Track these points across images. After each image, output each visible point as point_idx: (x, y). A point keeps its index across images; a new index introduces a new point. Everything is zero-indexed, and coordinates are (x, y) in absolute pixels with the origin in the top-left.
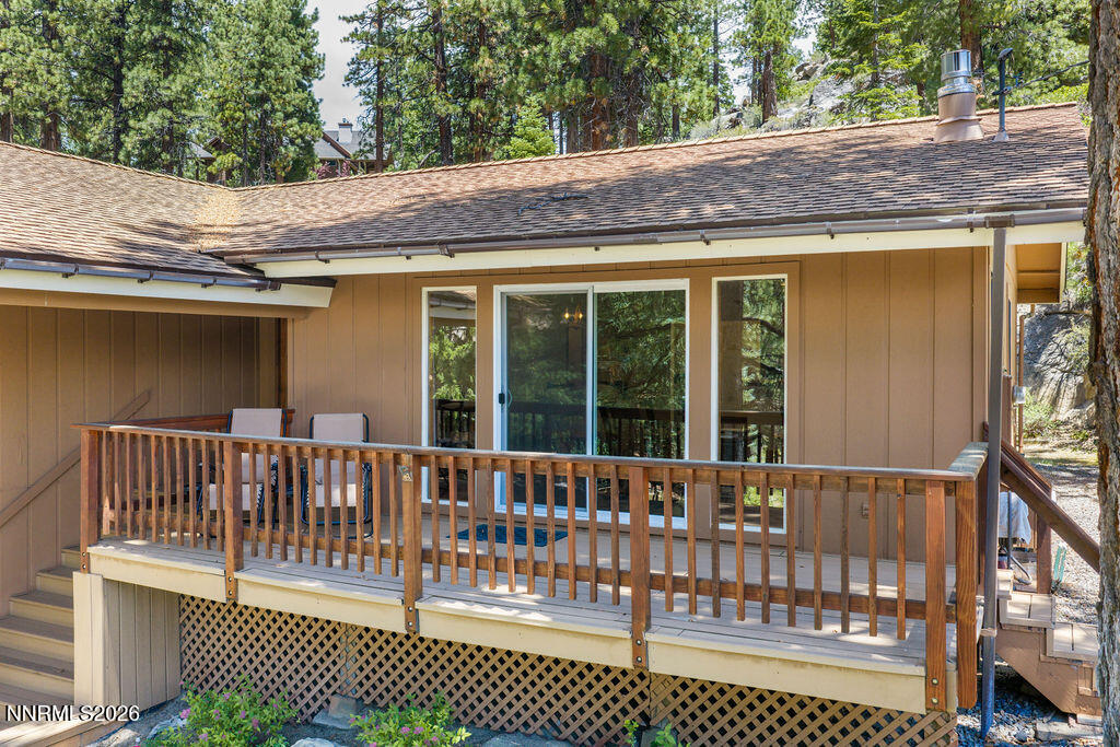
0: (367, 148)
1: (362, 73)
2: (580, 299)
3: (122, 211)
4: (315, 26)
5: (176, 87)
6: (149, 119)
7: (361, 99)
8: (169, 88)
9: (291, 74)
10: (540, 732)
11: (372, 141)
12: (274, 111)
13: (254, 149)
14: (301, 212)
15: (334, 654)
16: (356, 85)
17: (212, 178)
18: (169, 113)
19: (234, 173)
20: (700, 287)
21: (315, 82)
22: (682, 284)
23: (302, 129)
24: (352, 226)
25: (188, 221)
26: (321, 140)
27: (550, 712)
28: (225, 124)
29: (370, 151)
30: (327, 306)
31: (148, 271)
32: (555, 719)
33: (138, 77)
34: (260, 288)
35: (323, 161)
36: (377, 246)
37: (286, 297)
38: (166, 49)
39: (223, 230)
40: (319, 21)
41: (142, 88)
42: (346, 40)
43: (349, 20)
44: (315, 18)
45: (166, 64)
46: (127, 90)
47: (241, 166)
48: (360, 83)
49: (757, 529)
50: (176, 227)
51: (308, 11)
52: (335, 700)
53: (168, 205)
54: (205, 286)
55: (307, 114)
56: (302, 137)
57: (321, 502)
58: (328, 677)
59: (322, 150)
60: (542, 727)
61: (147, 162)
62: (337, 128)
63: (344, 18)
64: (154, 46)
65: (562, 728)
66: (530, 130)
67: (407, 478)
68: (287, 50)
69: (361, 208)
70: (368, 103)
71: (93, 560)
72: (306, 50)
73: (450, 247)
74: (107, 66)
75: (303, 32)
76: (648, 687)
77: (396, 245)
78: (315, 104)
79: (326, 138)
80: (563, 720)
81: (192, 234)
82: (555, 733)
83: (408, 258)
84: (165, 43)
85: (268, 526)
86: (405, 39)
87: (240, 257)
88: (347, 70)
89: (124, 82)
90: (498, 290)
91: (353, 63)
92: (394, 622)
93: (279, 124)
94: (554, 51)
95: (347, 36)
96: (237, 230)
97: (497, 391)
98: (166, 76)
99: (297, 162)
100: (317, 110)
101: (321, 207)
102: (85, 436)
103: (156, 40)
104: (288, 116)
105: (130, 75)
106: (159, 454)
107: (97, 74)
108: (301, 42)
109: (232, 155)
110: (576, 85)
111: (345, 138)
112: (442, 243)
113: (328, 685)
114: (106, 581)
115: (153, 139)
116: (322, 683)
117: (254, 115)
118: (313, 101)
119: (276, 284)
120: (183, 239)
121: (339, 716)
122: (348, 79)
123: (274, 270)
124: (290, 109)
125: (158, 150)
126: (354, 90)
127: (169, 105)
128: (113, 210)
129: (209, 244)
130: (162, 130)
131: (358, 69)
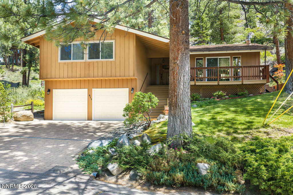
22: (229, 57)
90: (206, 58)
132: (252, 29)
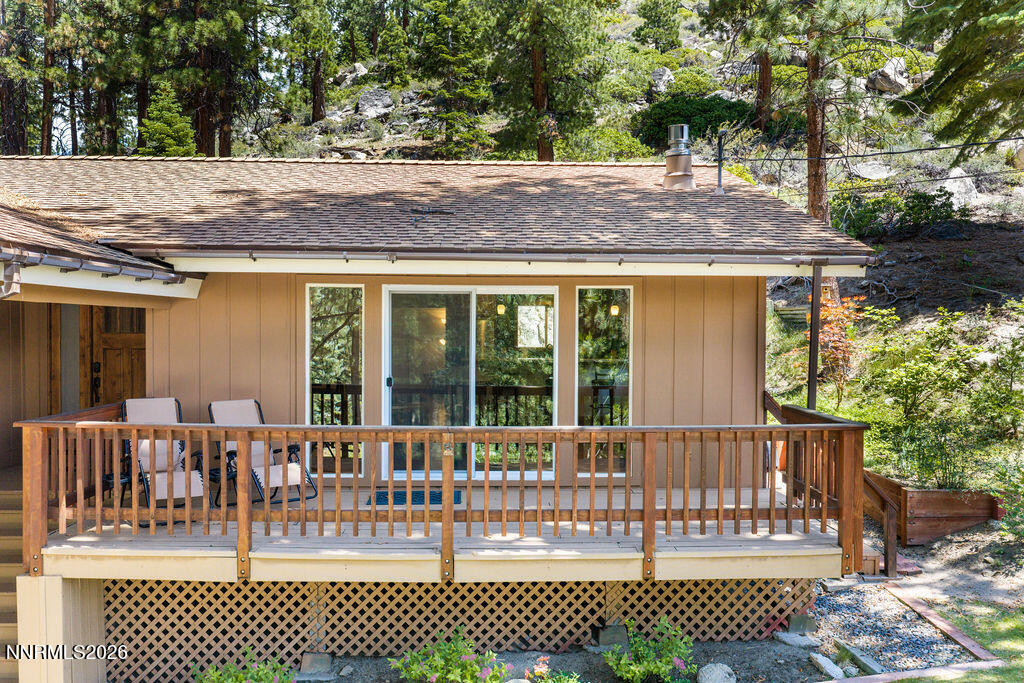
2: (465, 299)
10: (511, 648)
20: (566, 291)
22: (551, 290)
30: (195, 298)
32: (525, 636)
49: (606, 475)
52: (307, 658)
60: (513, 644)
65: (531, 641)
66: (167, 115)
71: (46, 560)
76: (604, 598)
80: (531, 635)
82: (524, 647)
83: (348, 260)
87: (154, 250)
90: (387, 288)
97: (385, 374)
110: (194, 74)
114: (66, 580)
119: (181, 277)
121: (312, 671)
132: (663, 52)
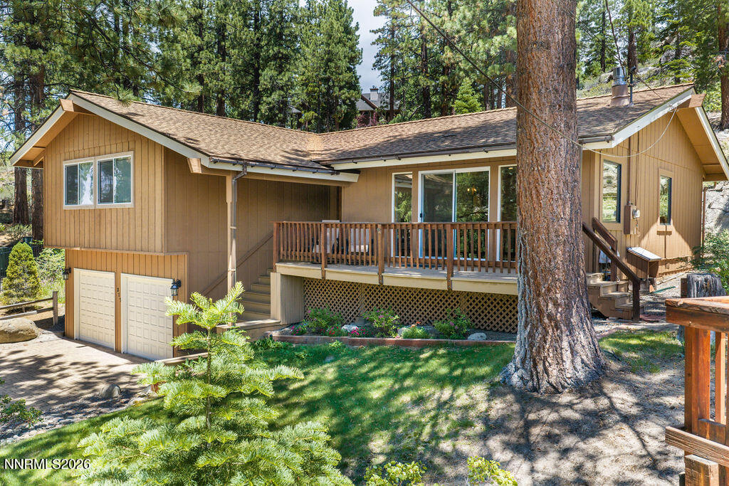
0: (385, 105)
1: (383, 61)
2: (450, 176)
3: (281, 146)
4: (357, 33)
5: (285, 79)
6: (273, 96)
7: (381, 77)
8: (282, 79)
9: (343, 64)
11: (388, 100)
12: (334, 86)
13: (323, 108)
14: (348, 144)
15: (357, 302)
16: (379, 69)
17: (299, 126)
18: (282, 93)
19: (313, 121)
20: (494, 170)
21: (357, 66)
22: (487, 169)
23: (349, 94)
24: (366, 149)
25: (304, 149)
26: (360, 99)
27: (428, 317)
28: (308, 94)
29: (386, 107)
30: (356, 181)
31: (296, 167)
33: (267, 74)
34: (332, 174)
35: (361, 112)
36: (374, 157)
37: (342, 177)
38: (281, 58)
39: (318, 152)
40: (359, 30)
41: (269, 80)
42: (374, 43)
43: (375, 32)
44: (357, 28)
45: (280, 66)
46: (261, 82)
47: (316, 118)
48: (381, 68)
50: (300, 151)
51: (353, 25)
52: (357, 319)
53: (295, 143)
54: (314, 173)
55: (353, 85)
56: (349, 99)
57: (353, 250)
58: (355, 310)
59: (361, 106)
61: (270, 120)
62: (369, 92)
63: (373, 31)
64: (275, 57)
66: (465, 96)
67: (379, 232)
68: (341, 50)
69: (371, 142)
70: (385, 79)
71: (277, 268)
72: (352, 48)
73: (399, 157)
74: (252, 68)
75: (350, 37)
77: (379, 156)
78: (357, 79)
79: (363, 98)
81: (307, 154)
83: (385, 161)
84: (280, 55)
85: (335, 252)
86: (404, 45)
87: (325, 162)
88: (374, 61)
89: (260, 78)
90: (420, 173)
91: (378, 56)
92: (375, 281)
93: (337, 93)
94: (482, 50)
95: (374, 41)
96: (323, 152)
97: (419, 213)
98: (280, 73)
99: (347, 114)
100: (358, 83)
101: (356, 142)
102: (275, 225)
103: (276, 54)
104: (341, 88)
105: (263, 73)
106: (300, 230)
107: (247, 72)
108: (349, 44)
109: (312, 112)
110: (494, 68)
111: (374, 97)
112: (397, 155)
113: (355, 313)
114: (282, 275)
115: (274, 106)
116: (353, 313)
117: (323, 88)
118: (356, 77)
119: (338, 172)
120: (304, 156)
121: (359, 323)
122: (374, 66)
123: (338, 167)
124: (342, 84)
125: (277, 112)
126: (378, 72)
127: (282, 88)
128: (278, 145)
129: (314, 158)
130: (278, 102)
131: (380, 59)
